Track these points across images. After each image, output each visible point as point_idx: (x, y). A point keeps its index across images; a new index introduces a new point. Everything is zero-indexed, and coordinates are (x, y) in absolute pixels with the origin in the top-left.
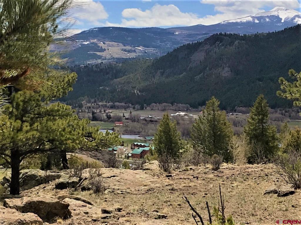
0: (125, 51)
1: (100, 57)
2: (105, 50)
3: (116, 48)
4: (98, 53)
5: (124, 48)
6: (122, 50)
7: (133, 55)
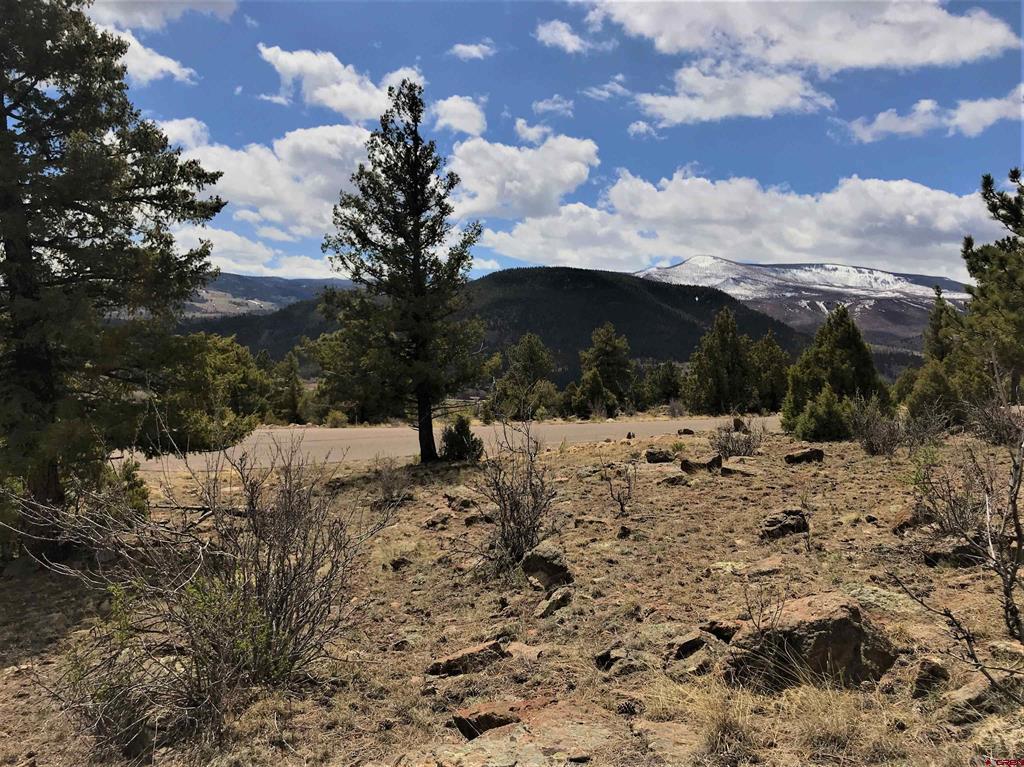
0: (234, 303)
1: (199, 310)
2: (207, 300)
3: (223, 299)
4: (197, 305)
5: (234, 300)
6: (230, 302)
7: (243, 310)
